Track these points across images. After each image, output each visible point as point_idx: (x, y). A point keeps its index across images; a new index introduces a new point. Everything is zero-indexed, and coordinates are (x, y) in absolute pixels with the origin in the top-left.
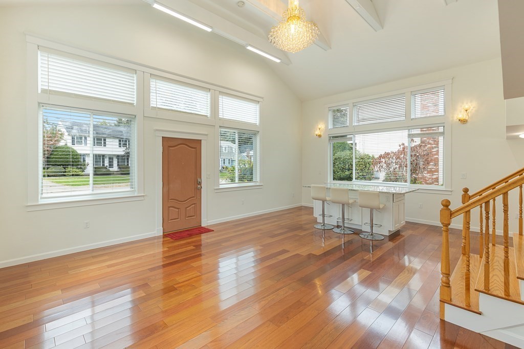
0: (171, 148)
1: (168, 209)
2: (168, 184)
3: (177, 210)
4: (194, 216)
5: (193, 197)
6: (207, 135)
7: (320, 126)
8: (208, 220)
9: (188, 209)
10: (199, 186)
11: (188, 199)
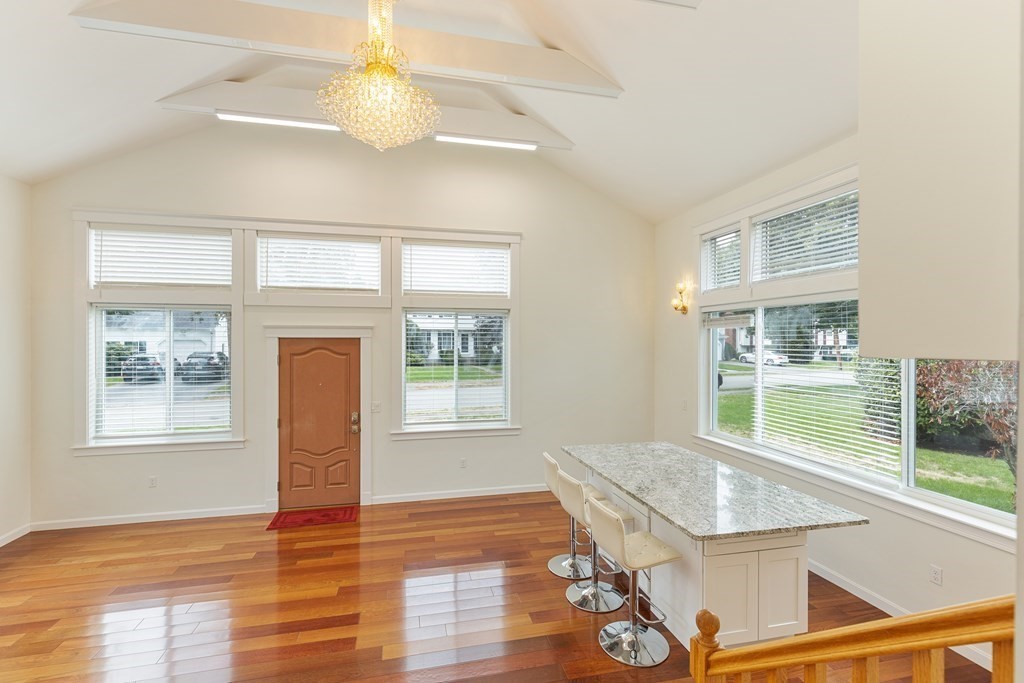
0: (296, 357)
1: (291, 468)
2: (291, 422)
3: (309, 470)
4: (344, 484)
5: (343, 447)
6: (371, 328)
7: (680, 286)
8: (373, 495)
9: (331, 469)
10: (355, 427)
11: (330, 451)
